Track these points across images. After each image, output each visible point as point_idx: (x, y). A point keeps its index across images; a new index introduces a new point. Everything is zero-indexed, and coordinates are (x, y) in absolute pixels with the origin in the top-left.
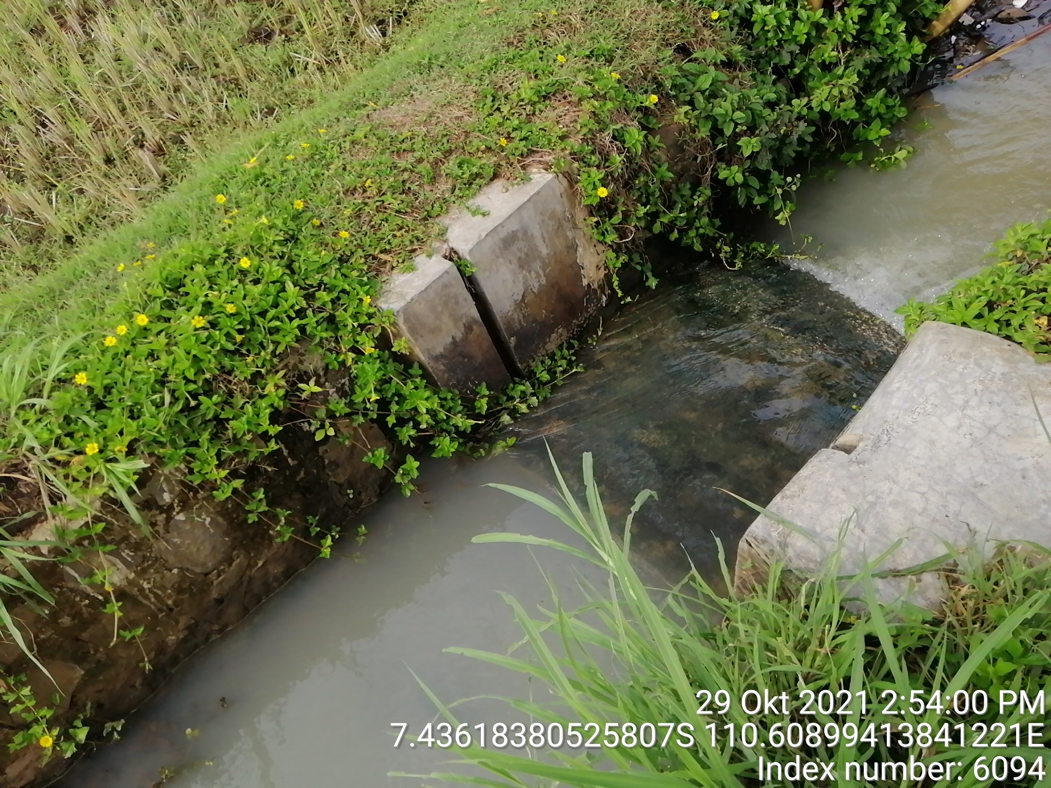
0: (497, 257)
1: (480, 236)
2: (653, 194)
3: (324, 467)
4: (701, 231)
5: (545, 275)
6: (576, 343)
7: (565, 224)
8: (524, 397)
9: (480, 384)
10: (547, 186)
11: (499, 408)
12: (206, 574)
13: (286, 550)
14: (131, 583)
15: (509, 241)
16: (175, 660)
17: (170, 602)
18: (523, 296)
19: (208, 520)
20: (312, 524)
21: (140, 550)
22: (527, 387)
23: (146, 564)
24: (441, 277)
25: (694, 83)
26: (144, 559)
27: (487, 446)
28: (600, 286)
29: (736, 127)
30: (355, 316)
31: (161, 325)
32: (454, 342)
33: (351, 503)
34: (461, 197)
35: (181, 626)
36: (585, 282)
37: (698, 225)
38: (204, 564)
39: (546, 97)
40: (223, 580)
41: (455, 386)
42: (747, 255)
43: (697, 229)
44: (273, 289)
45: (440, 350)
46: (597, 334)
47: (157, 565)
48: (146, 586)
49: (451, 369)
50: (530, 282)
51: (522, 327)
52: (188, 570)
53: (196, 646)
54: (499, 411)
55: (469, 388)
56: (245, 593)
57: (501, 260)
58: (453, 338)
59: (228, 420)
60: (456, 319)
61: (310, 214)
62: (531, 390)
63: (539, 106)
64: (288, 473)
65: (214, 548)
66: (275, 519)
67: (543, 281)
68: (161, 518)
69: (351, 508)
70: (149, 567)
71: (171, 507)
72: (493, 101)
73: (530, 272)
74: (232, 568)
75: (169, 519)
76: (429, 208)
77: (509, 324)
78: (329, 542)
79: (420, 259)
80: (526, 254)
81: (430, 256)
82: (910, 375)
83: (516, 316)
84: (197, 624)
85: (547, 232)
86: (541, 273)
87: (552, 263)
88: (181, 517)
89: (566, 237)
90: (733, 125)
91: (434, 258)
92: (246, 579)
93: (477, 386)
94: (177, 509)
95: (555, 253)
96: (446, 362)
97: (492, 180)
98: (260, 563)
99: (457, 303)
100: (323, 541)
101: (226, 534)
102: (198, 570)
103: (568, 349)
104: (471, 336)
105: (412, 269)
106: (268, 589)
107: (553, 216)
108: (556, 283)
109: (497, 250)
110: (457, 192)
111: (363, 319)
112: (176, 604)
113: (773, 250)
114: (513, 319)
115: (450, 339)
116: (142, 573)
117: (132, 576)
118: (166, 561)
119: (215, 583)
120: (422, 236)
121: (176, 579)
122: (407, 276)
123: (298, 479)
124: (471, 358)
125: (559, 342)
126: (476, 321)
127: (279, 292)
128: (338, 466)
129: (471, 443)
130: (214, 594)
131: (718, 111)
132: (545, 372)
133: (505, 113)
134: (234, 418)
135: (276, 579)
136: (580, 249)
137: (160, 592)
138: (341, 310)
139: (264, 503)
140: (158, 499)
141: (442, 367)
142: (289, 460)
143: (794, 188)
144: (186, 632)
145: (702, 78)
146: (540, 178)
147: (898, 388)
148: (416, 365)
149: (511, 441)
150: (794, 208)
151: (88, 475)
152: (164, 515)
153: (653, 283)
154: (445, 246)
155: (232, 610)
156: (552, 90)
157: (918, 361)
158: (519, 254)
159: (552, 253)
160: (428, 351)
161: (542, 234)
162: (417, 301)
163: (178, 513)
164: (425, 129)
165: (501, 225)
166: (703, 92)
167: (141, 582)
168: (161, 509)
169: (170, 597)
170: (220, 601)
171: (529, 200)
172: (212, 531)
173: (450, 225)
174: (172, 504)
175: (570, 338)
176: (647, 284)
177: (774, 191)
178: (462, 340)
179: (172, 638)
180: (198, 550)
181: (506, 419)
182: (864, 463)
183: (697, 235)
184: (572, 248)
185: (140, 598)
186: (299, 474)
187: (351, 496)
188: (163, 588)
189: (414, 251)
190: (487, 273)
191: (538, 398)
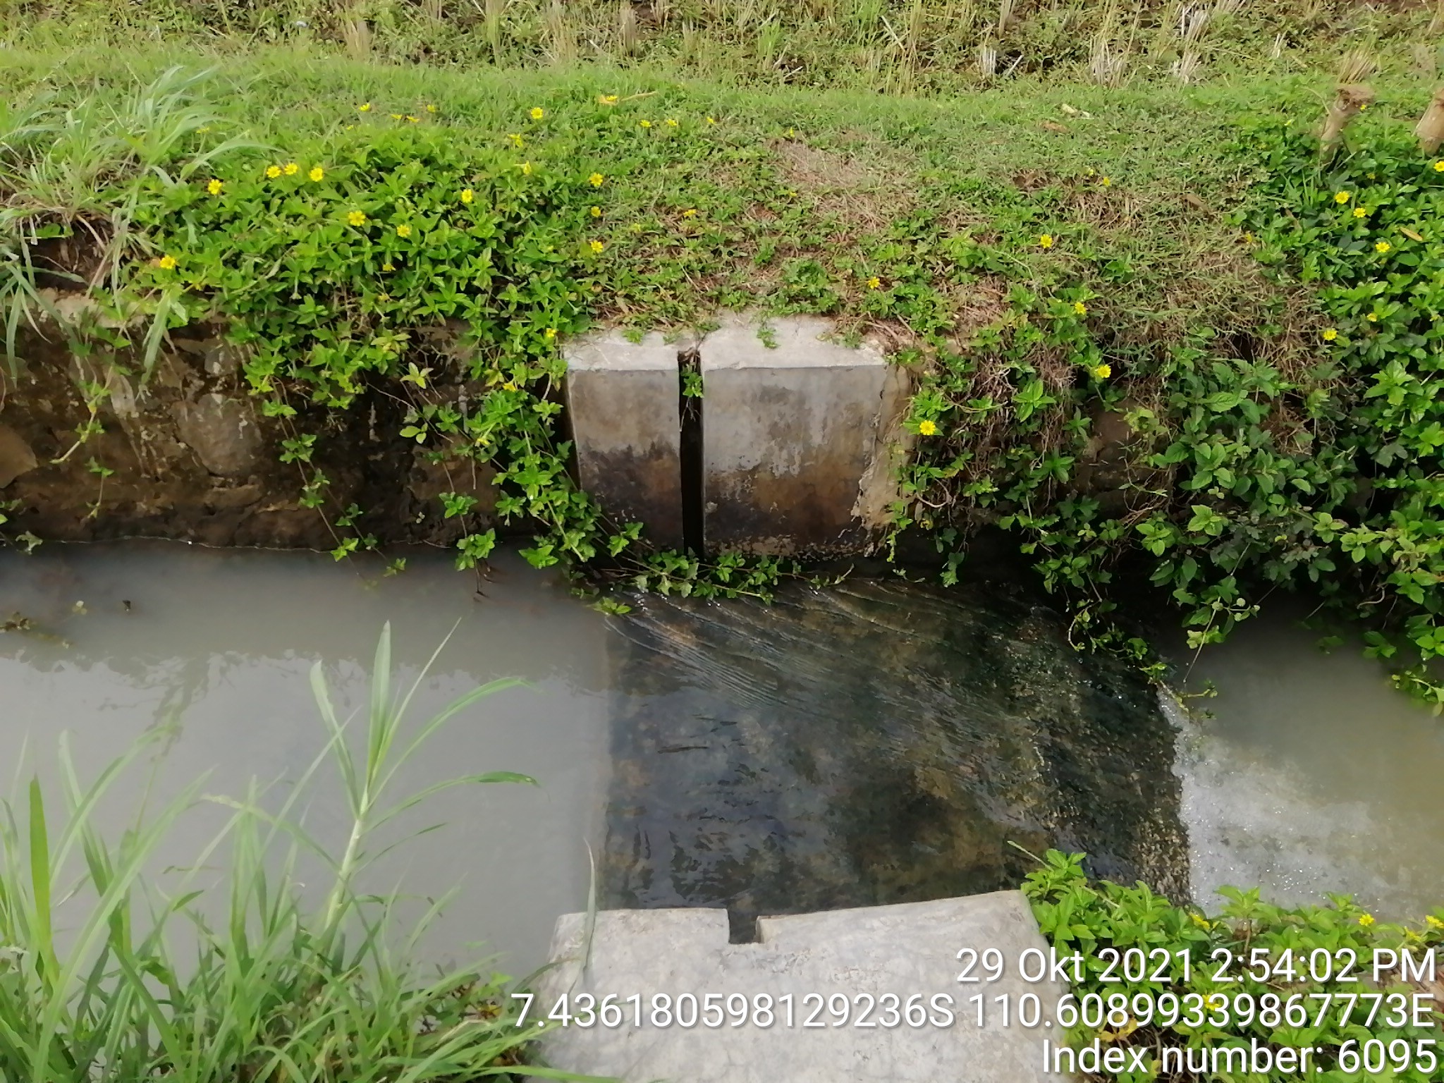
0: (744, 402)
1: (737, 364)
2: (1027, 479)
3: (409, 468)
4: (1067, 570)
5: (801, 466)
6: (797, 569)
7: (867, 429)
8: (678, 575)
9: (635, 521)
10: (869, 370)
11: (644, 565)
12: (212, 474)
13: (307, 517)
14: (130, 421)
15: (770, 396)
16: (134, 529)
17: (160, 470)
18: (755, 469)
19: (244, 423)
20: (350, 514)
21: (160, 398)
22: (691, 568)
23: (156, 415)
24: (650, 372)
25: (1207, 393)
26: (158, 409)
27: (596, 591)
28: (874, 530)
29: (1211, 486)
30: (529, 340)
31: (333, 195)
32: (628, 453)
33: (414, 527)
34: (770, 306)
35: (159, 502)
36: (856, 512)
37: (1069, 561)
38: (214, 463)
39: (981, 271)
40: (224, 493)
41: (601, 500)
42: (1114, 644)
43: (1064, 564)
44: (466, 244)
45: (604, 448)
46: (833, 580)
47: (167, 425)
48: (144, 435)
49: (607, 479)
50: (774, 459)
51: (733, 500)
52: (196, 454)
53: (163, 534)
54: (642, 568)
55: (619, 515)
56: (240, 525)
57: (747, 409)
58: (630, 448)
59: (317, 341)
60: (644, 432)
61: (601, 197)
62: (694, 575)
63: (964, 275)
64: (361, 443)
65: (233, 455)
66: (311, 478)
67: (795, 470)
68: (198, 383)
69: (412, 532)
70: (157, 420)
71: (214, 380)
72: (922, 228)
73: (781, 449)
74: (239, 489)
75: (205, 390)
76: (725, 290)
77: (717, 484)
78: (352, 546)
79: (657, 336)
80: (788, 426)
81: (668, 341)
82: (902, 927)
83: (731, 484)
84: (175, 513)
85: (834, 421)
86: (797, 459)
87: (821, 461)
88: (218, 398)
89: (858, 445)
90: (1209, 480)
91: (669, 347)
92: (248, 511)
93: (631, 520)
94: (218, 388)
95: (831, 452)
96: (605, 467)
97: (823, 314)
98: (272, 508)
99: (657, 414)
100: (346, 540)
101: (254, 451)
102: (206, 463)
103: (780, 568)
104: (655, 463)
105: (636, 339)
106: (267, 540)
107: (854, 407)
108: (813, 485)
109: (749, 395)
110: (772, 298)
111: (534, 350)
112: (165, 477)
113: (1154, 667)
114: (726, 485)
115: (624, 447)
116: (149, 421)
117: (135, 415)
118: (179, 429)
119: (215, 489)
120: (683, 313)
121: (179, 454)
122: (625, 343)
123: (372, 458)
124: (640, 485)
125: (776, 552)
126: (671, 452)
127: (470, 252)
128: (425, 479)
129: (582, 574)
130: (208, 499)
131: (1205, 450)
132: (730, 571)
133: (916, 253)
134: (325, 344)
135: (281, 536)
136: (871, 471)
137: (154, 453)
138: (520, 322)
139: (310, 453)
140: (207, 362)
141: (596, 469)
142: (372, 432)
143: (1238, 617)
144: (159, 512)
145: (1223, 395)
146: (871, 353)
147: (872, 929)
148: (569, 443)
149: (623, 609)
150: (1218, 641)
151: (152, 284)
152: (203, 383)
153: (950, 579)
154: (694, 345)
155: (216, 531)
156: (996, 268)
157: (934, 922)
158: (777, 419)
159: (827, 449)
160: (588, 440)
161: (825, 419)
162: (603, 377)
163: (217, 392)
164: (817, 203)
165: (773, 371)
166: (1209, 411)
167: (142, 428)
168: (203, 375)
169: (162, 465)
170: (210, 511)
171: (830, 369)
172: (241, 436)
173: (727, 327)
174: (218, 379)
175: (795, 558)
176: (942, 575)
177: (1211, 599)
178: (640, 459)
179: (142, 506)
180: (216, 443)
181: (642, 582)
182: (726, 966)
183: (1057, 571)
184: (863, 463)
185: (132, 443)
186: (376, 454)
187: (418, 521)
188: (161, 453)
189: (659, 322)
190: (719, 410)
191: (693, 590)
